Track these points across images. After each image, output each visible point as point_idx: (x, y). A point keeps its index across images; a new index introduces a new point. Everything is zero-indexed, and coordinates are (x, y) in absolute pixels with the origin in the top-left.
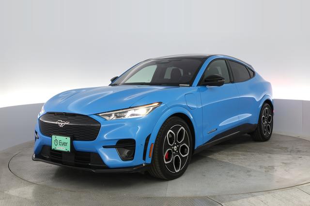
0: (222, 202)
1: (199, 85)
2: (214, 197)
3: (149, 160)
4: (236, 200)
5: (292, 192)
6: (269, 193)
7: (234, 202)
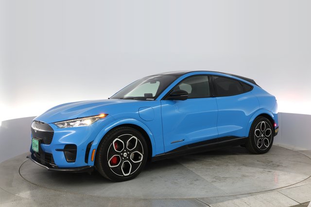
0: (210, 204)
1: (164, 99)
2: (203, 199)
3: (91, 163)
4: (222, 201)
5: (272, 195)
6: (252, 195)
7: (221, 204)
